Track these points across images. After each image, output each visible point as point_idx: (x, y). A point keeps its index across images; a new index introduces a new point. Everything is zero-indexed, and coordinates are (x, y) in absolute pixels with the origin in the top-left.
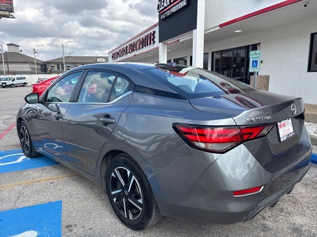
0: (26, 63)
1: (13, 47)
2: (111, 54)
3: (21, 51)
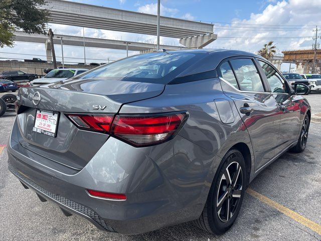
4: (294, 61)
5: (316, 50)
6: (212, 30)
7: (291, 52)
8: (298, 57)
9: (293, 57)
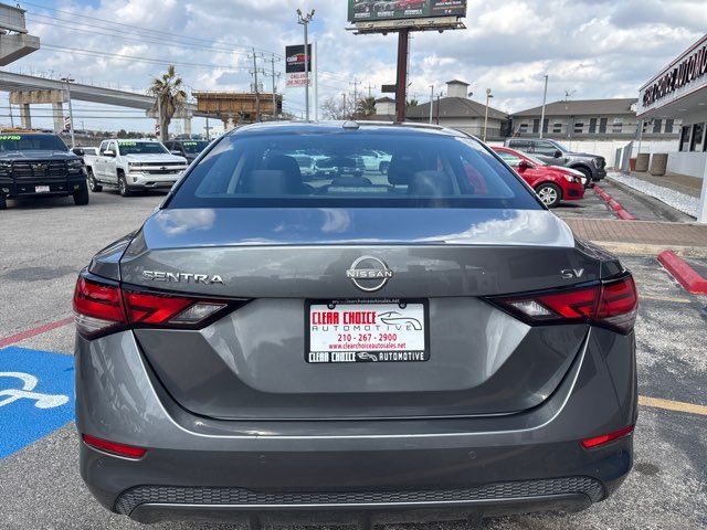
0: (474, 118)
1: (456, 86)
2: (644, 93)
3: (471, 94)
4: (218, 115)
5: (258, 94)
6: (24, 25)
7: (210, 95)
8: (225, 107)
9: (215, 106)
